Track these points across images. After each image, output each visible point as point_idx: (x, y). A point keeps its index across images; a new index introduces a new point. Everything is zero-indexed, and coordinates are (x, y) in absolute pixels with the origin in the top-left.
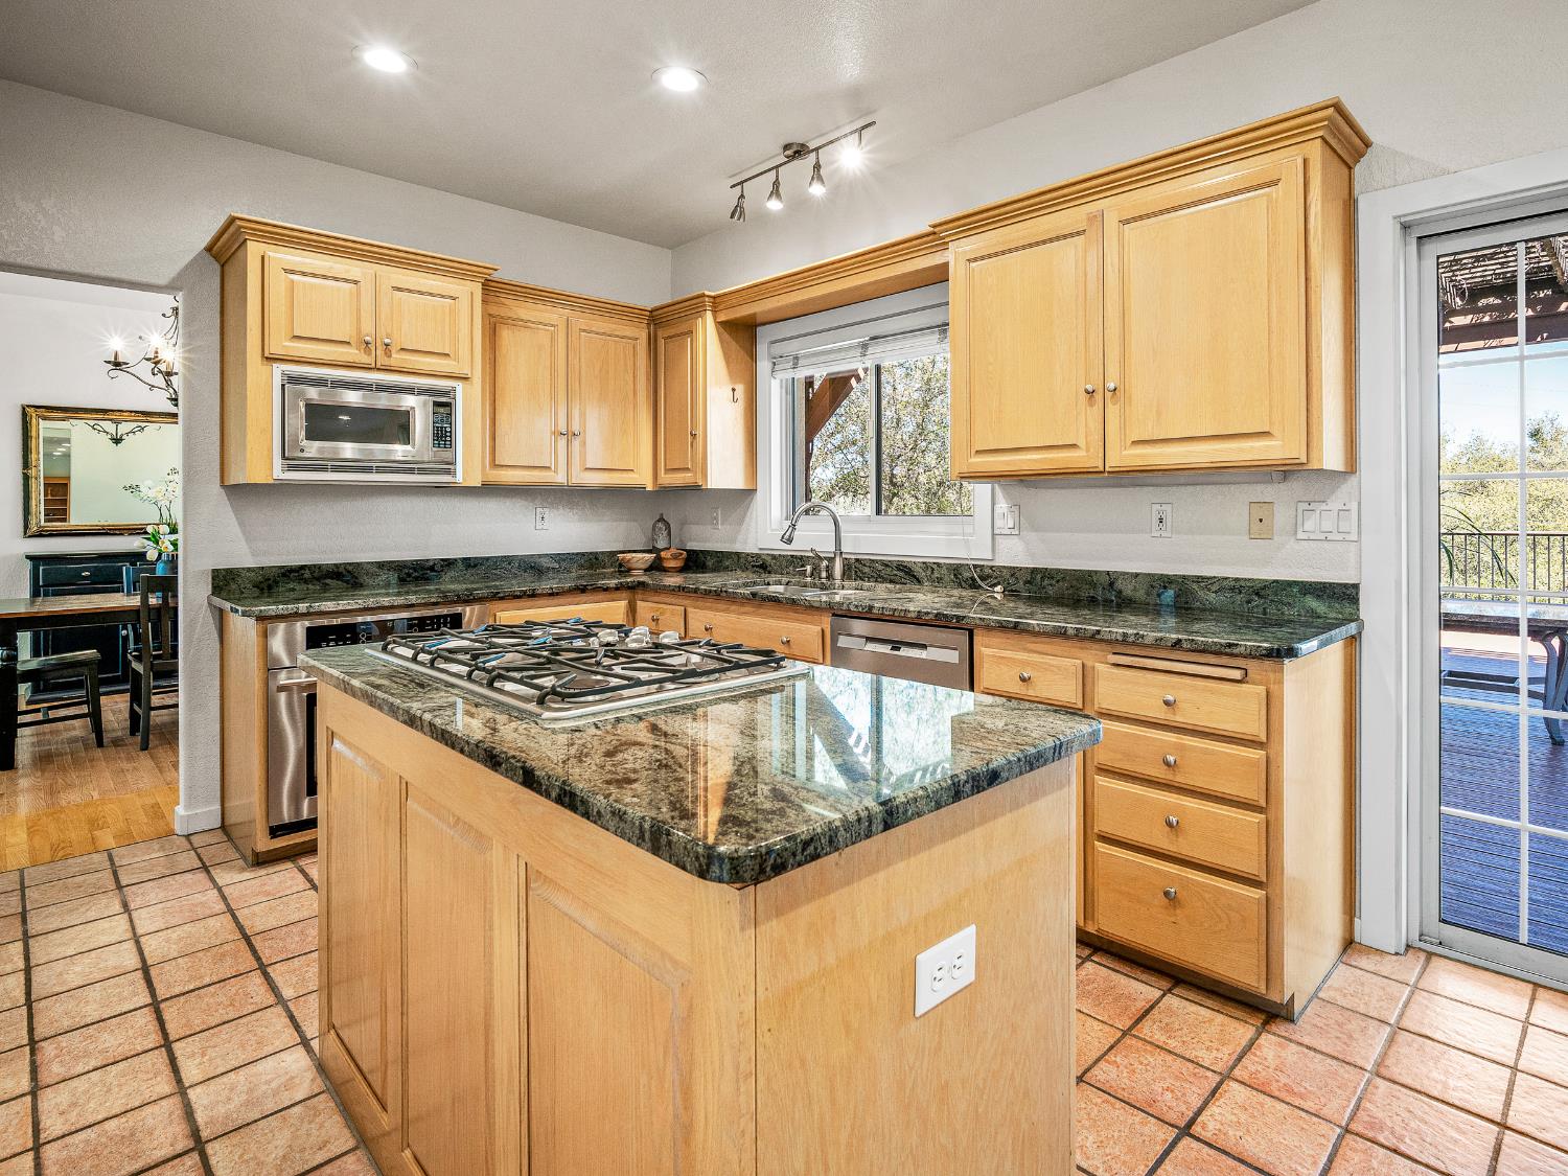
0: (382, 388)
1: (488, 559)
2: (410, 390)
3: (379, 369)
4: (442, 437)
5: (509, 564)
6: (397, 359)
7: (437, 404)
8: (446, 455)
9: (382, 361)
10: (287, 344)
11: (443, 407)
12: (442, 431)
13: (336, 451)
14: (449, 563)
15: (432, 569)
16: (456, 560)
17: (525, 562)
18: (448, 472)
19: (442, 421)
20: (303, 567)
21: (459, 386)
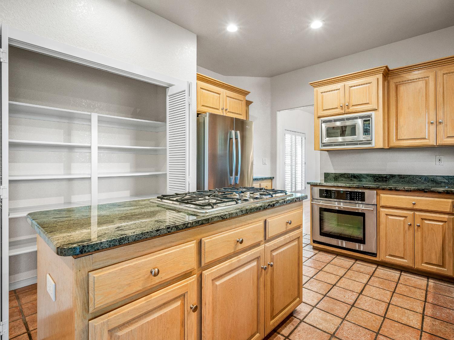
0: (348, 119)
1: (409, 176)
2: (356, 118)
3: (346, 114)
4: (367, 132)
5: (420, 178)
6: (352, 109)
7: (365, 121)
8: (368, 138)
9: (347, 111)
10: (322, 112)
11: (367, 121)
12: (367, 130)
13: (337, 140)
14: (393, 176)
15: (386, 177)
16: (395, 175)
17: (428, 178)
18: (370, 143)
19: (367, 126)
20: (345, 174)
21: (373, 113)
